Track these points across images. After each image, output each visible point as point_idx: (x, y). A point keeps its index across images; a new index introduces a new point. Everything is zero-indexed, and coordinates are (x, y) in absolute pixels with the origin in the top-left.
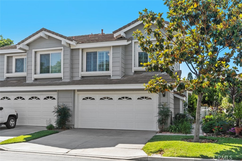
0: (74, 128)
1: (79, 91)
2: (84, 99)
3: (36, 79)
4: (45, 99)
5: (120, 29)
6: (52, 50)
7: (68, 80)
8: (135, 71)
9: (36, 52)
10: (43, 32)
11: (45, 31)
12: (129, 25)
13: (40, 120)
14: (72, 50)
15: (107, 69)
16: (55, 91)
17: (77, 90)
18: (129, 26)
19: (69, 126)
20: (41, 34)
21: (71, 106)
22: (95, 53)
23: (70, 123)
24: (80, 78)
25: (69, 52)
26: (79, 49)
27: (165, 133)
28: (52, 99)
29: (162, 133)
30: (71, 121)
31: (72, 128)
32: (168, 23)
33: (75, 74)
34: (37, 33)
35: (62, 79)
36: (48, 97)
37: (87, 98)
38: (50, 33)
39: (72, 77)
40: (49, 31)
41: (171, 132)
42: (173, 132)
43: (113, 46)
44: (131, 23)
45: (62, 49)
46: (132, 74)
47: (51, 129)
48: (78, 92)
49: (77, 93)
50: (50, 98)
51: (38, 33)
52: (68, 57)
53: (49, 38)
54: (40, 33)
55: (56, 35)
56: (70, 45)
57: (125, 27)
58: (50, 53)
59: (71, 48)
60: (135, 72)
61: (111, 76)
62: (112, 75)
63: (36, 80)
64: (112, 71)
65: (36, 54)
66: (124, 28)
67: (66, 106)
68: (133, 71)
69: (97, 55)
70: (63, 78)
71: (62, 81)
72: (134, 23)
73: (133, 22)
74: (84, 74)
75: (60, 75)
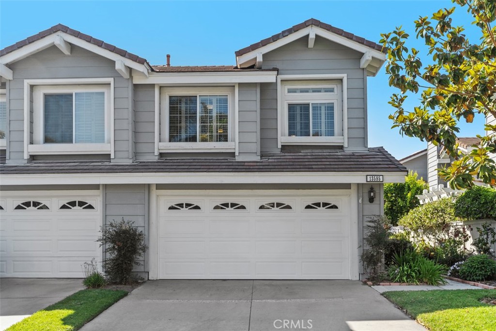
0: (148, 280)
1: (160, 187)
2: (171, 208)
3: (33, 158)
4: (64, 207)
5: (254, 47)
6: (79, 85)
7: (129, 162)
8: (282, 146)
9: (32, 87)
10: (59, 33)
11: (66, 32)
12: (275, 38)
13: (51, 261)
14: (136, 87)
15: (224, 138)
16: (96, 187)
17: (156, 184)
18: (274, 41)
19: (137, 274)
20: (56, 39)
21: (143, 225)
22: (192, 99)
23: (141, 269)
24: (157, 158)
25: (129, 92)
26: (153, 86)
27: (388, 285)
28: (83, 208)
29: (379, 285)
30: (142, 263)
31: (144, 279)
32: (363, 42)
33: (143, 148)
34: (42, 35)
35: (110, 159)
36: (73, 204)
37: (181, 205)
38: (80, 38)
39: (136, 154)
40: (77, 34)
41: (401, 281)
42: (404, 282)
43: (241, 85)
44: (281, 35)
45: (110, 84)
46: (278, 151)
47: (99, 286)
48: (157, 190)
49: (155, 192)
50: (79, 206)
51: (44, 37)
52: (129, 103)
53: (71, 53)
54: (51, 36)
55: (99, 46)
56: (133, 75)
57: (265, 43)
58: (73, 91)
59: (134, 83)
60: (284, 148)
61: (237, 154)
62: (239, 153)
63: (34, 160)
64: (239, 143)
65: (33, 92)
66: (263, 46)
67: (133, 225)
68: (280, 146)
69: (196, 104)
70: (112, 156)
71: (110, 162)
72: (287, 35)
73: (283, 32)
74: (165, 147)
75: (107, 148)
